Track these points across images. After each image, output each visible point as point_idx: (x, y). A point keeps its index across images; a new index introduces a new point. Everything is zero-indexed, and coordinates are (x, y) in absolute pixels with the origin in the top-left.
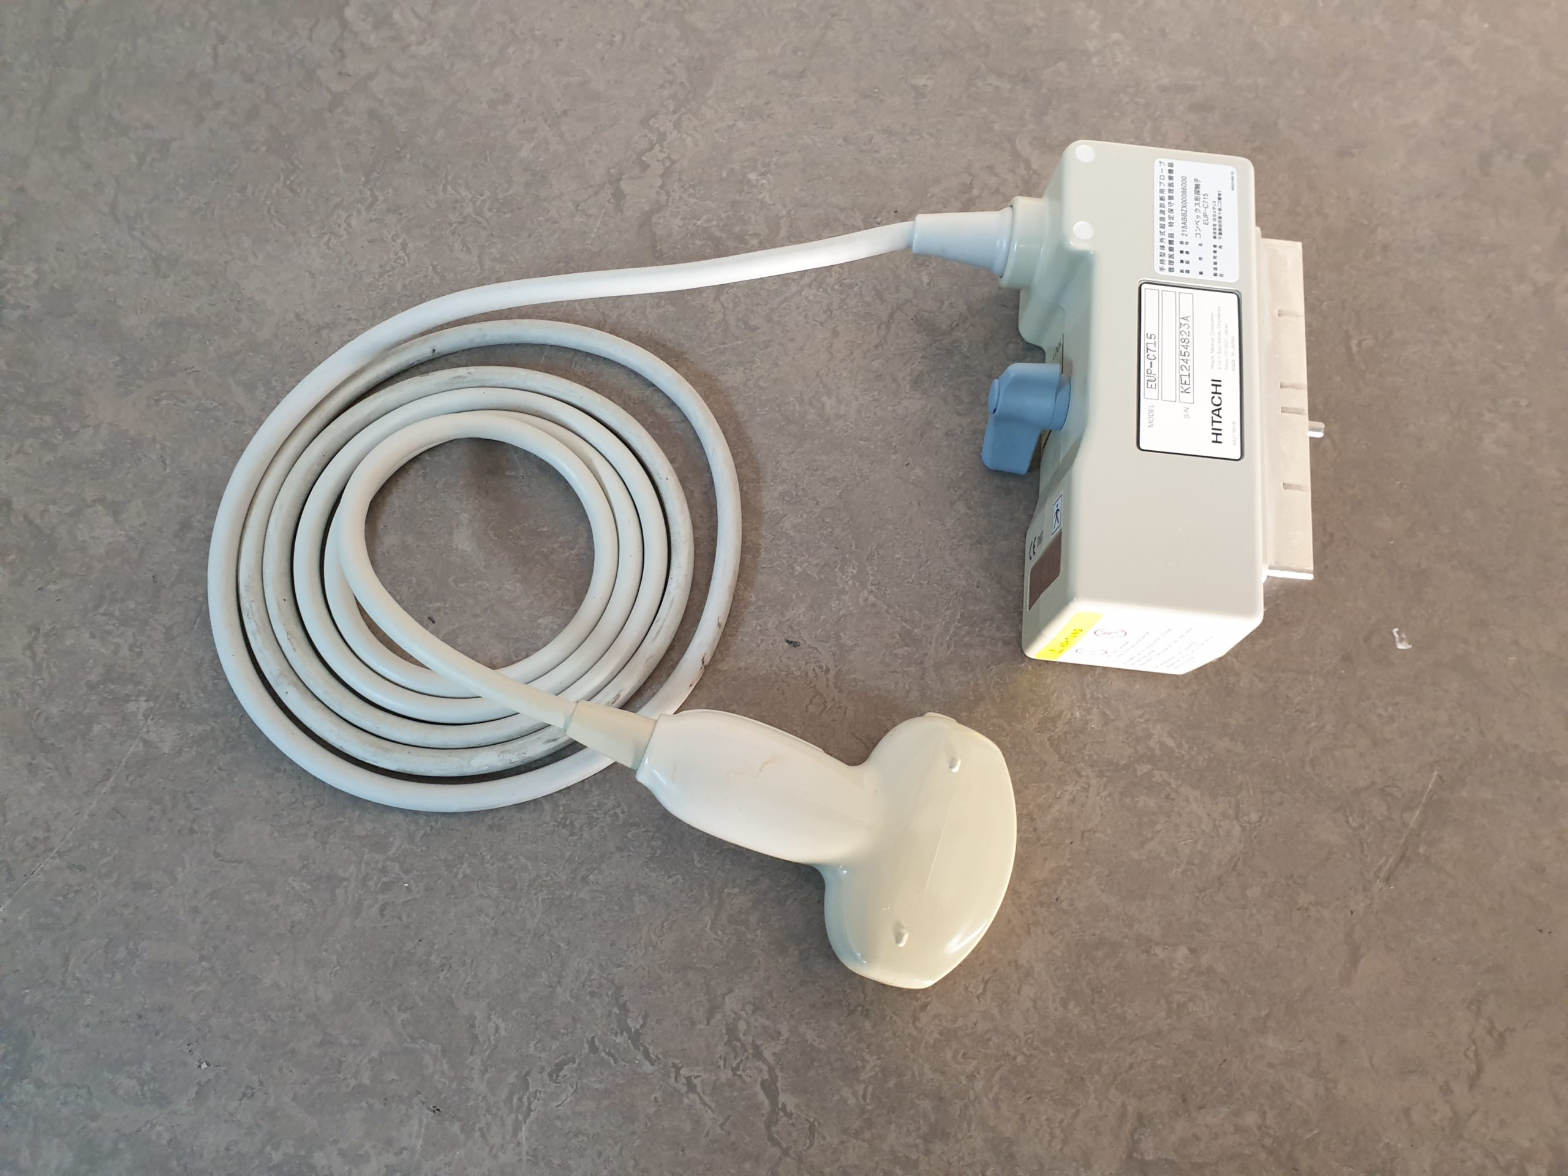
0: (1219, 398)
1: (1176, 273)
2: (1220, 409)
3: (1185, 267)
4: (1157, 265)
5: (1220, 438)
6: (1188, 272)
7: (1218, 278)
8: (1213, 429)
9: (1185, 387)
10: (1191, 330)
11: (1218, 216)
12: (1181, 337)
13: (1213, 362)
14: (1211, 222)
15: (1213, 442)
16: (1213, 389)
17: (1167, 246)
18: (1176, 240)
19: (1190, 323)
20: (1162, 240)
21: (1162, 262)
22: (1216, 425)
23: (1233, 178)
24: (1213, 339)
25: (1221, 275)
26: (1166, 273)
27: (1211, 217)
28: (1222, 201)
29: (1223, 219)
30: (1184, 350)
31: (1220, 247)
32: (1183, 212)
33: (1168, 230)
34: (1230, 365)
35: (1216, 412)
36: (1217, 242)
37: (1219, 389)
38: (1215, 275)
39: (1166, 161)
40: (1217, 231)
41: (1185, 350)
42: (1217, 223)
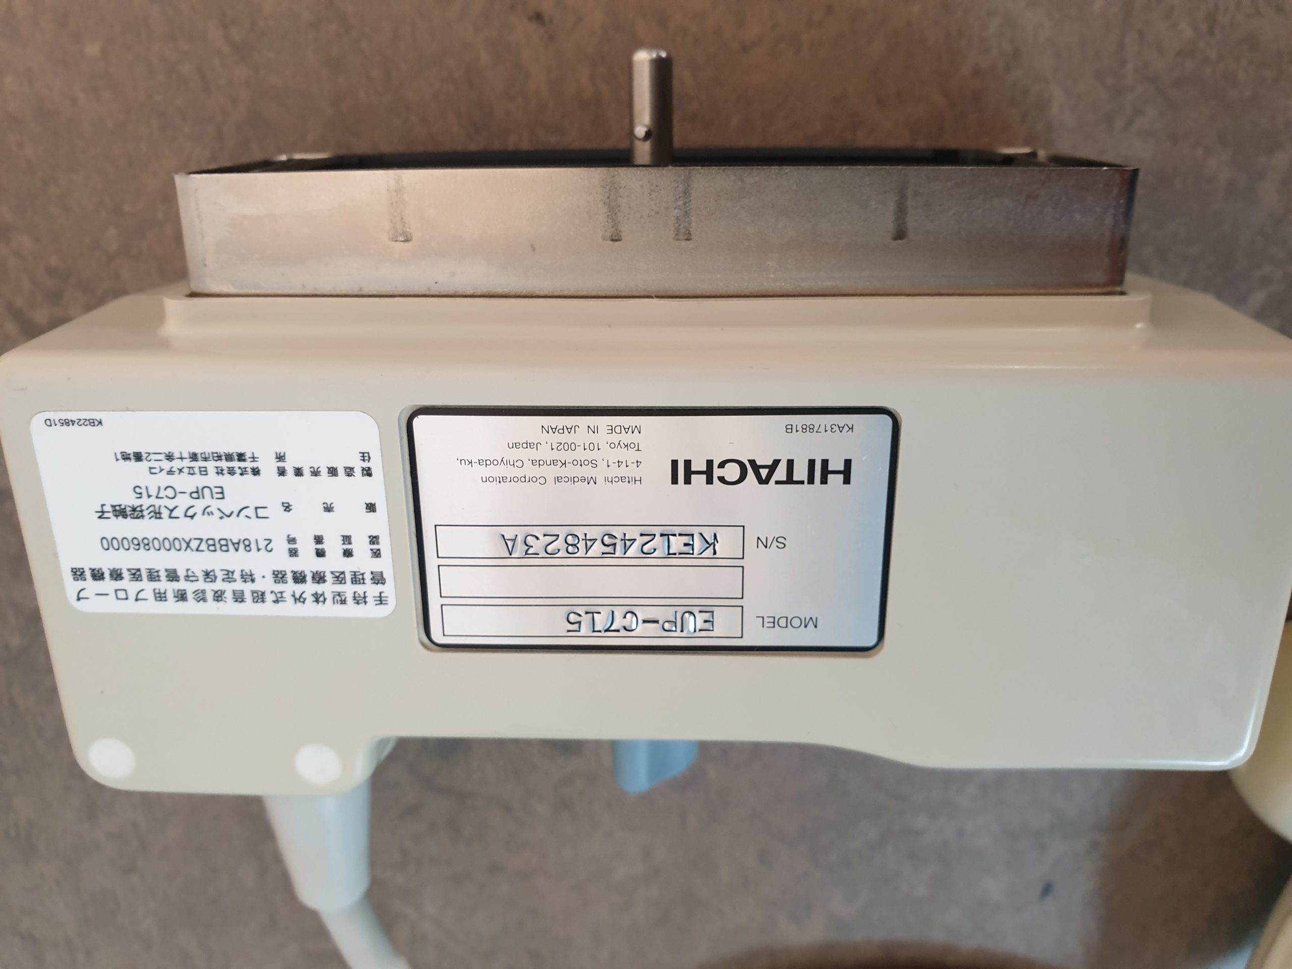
0: (722, 465)
1: (384, 565)
2: (752, 462)
3: (361, 546)
4: (371, 610)
5: (836, 464)
6: (374, 540)
7: (375, 465)
8: (811, 481)
9: (698, 543)
10: (538, 532)
11: (187, 463)
12: (562, 553)
13: (622, 479)
14: (212, 480)
15: (847, 481)
16: (699, 480)
17: (310, 588)
18: (290, 565)
19: (521, 533)
20: (299, 599)
21: (360, 600)
22: (801, 472)
23: (67, 423)
24: (558, 479)
25: (365, 456)
26: (388, 589)
27: (199, 481)
28: (143, 450)
29: (198, 451)
30: (597, 548)
31: (280, 458)
32: (204, 546)
33: (266, 584)
34: (626, 438)
35: (764, 473)
36: (268, 466)
37: (699, 465)
38: (368, 472)
39: (72, 587)
40: (236, 464)
41: (598, 544)
42: (211, 465)
